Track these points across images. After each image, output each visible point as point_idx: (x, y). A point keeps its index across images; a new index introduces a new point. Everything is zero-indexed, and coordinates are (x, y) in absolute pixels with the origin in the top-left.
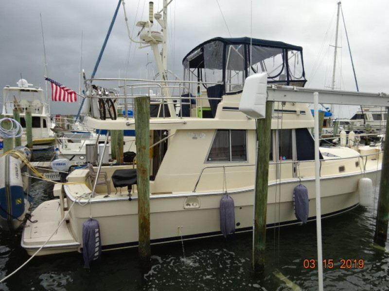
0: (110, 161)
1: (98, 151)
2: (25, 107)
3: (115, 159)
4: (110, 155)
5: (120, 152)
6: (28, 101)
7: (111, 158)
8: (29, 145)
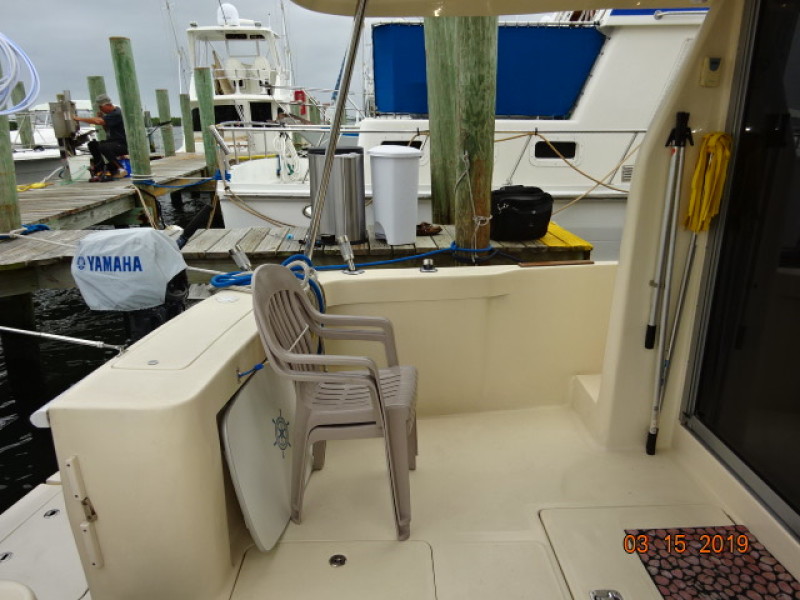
0: (423, 231)
1: (368, 182)
2: (237, 80)
3: (449, 221)
4: (422, 199)
5: (476, 190)
6: (243, 64)
7: (427, 216)
8: (210, 169)
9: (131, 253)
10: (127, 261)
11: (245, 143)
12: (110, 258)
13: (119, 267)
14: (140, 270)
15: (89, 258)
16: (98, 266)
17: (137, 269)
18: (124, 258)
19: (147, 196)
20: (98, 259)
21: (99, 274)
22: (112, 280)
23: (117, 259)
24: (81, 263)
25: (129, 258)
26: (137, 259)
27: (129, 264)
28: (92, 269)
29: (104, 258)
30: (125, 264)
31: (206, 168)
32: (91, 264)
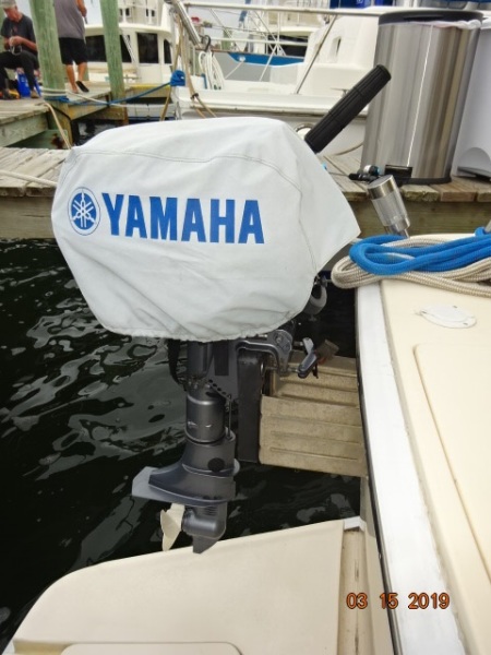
2: (124, 8)
8: (115, 94)
9: (236, 189)
10: (223, 213)
11: (134, 76)
12: (172, 202)
13: (199, 228)
14: (260, 239)
15: (106, 197)
16: (135, 222)
17: (251, 237)
18: (215, 204)
19: (61, 116)
20: (135, 201)
21: (135, 243)
22: (175, 263)
23: (193, 204)
24: (83, 212)
25: (230, 204)
26: (252, 207)
27: (229, 221)
28: (115, 230)
29: (155, 201)
30: (216, 221)
31: (111, 93)
32: (114, 215)
